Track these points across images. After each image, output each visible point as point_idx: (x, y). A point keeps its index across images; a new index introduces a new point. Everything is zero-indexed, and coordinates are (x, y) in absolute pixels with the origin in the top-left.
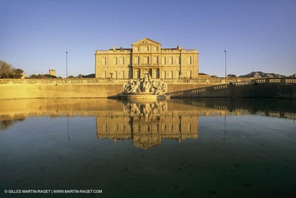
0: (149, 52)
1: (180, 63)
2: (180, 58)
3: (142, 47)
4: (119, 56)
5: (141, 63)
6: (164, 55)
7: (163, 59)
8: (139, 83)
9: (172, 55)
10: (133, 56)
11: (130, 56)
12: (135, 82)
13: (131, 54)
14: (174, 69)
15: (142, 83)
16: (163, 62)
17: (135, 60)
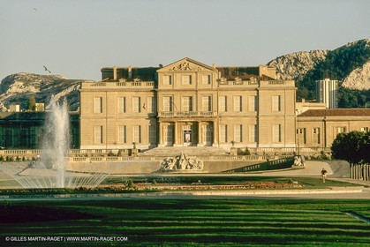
0: (193, 86)
1: (257, 109)
2: (257, 98)
3: (177, 77)
4: (128, 95)
5: (175, 110)
6: (224, 93)
7: (222, 101)
8: (175, 161)
9: (241, 93)
10: (160, 94)
11: (152, 94)
12: (172, 160)
13: (155, 92)
14: (245, 121)
15: (178, 161)
16: (222, 108)
17: (164, 104)
